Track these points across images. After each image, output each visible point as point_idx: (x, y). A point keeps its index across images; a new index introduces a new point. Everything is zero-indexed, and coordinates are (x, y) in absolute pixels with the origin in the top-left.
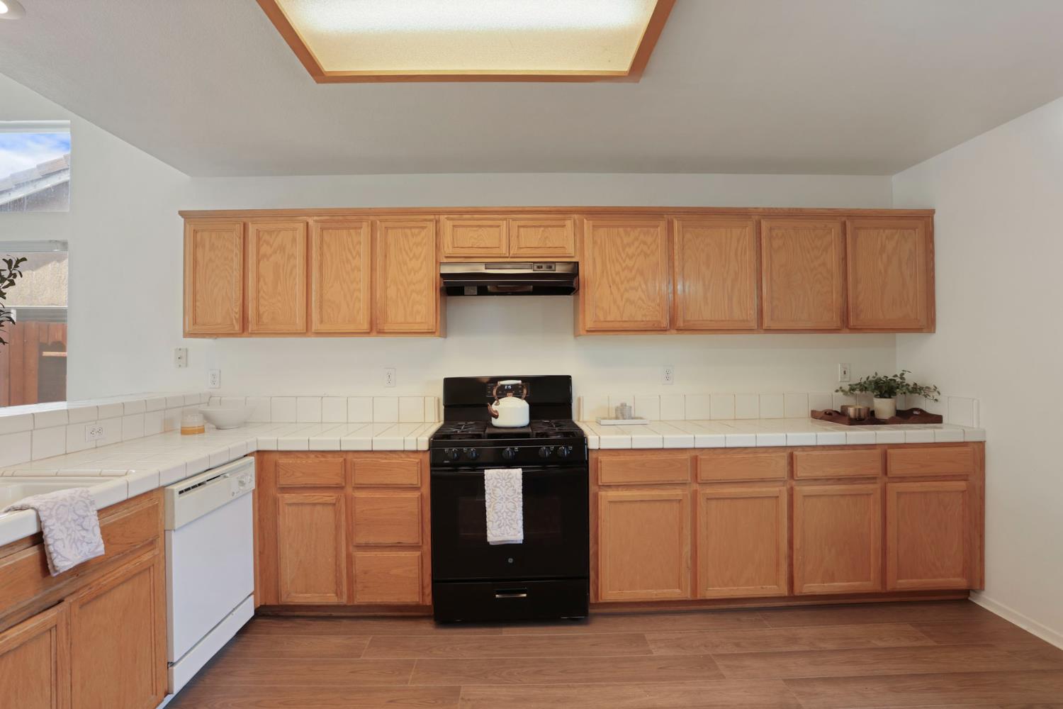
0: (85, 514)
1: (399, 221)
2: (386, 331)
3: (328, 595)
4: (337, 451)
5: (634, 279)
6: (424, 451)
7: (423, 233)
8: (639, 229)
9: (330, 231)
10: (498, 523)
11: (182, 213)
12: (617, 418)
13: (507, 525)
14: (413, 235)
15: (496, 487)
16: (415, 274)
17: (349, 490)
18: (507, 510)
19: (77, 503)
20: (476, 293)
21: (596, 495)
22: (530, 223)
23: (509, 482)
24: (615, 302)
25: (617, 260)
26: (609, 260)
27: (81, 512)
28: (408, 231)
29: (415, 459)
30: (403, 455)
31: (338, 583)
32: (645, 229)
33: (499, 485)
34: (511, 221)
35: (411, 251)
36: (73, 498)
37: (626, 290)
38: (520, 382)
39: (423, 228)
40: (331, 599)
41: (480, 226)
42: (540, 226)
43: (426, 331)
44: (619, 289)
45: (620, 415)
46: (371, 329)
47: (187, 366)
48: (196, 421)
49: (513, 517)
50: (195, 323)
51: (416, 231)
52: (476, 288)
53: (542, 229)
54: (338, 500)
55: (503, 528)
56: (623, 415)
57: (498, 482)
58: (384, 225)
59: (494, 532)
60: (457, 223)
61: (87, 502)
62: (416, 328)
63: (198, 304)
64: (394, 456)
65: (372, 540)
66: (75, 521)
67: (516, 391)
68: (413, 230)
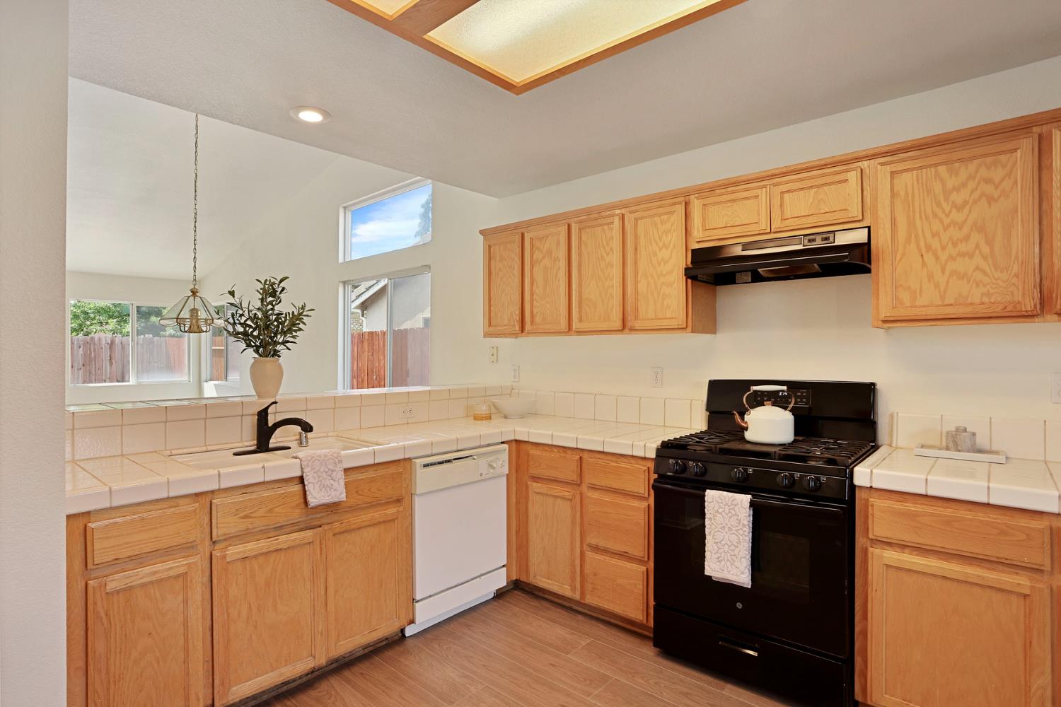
0: (333, 468)
1: (648, 209)
2: (637, 328)
3: (565, 586)
4: (574, 448)
5: (967, 238)
6: (652, 459)
7: (673, 218)
8: (976, 162)
9: (587, 230)
10: (718, 555)
11: (481, 232)
12: (948, 449)
13: (728, 560)
14: (662, 222)
15: (717, 512)
16: (664, 265)
17: (584, 488)
18: (729, 542)
19: (328, 460)
20: (750, 280)
21: (865, 551)
22: (798, 185)
23: (733, 509)
24: (930, 277)
25: (935, 216)
26: (921, 218)
27: (331, 467)
28: (657, 219)
29: (643, 467)
30: (632, 461)
31: (573, 579)
32: (989, 159)
33: (720, 510)
34: (772, 186)
35: (660, 240)
36: (325, 456)
37: (952, 258)
38: (785, 388)
39: (672, 213)
40: (566, 591)
41: (734, 201)
42: (812, 187)
43: (676, 327)
44: (937, 258)
45: (951, 445)
46: (624, 327)
47: (497, 361)
48: (483, 409)
49: (736, 552)
50: (490, 325)
51: (665, 217)
52: (750, 273)
53: (815, 190)
54: (574, 496)
55: (723, 563)
56: (956, 444)
57: (720, 507)
58: (634, 216)
59: (713, 566)
60: (707, 201)
61: (337, 460)
62: (666, 324)
63: (492, 308)
64: (624, 460)
65: (602, 543)
66: (327, 472)
67: (777, 400)
68: (662, 217)
